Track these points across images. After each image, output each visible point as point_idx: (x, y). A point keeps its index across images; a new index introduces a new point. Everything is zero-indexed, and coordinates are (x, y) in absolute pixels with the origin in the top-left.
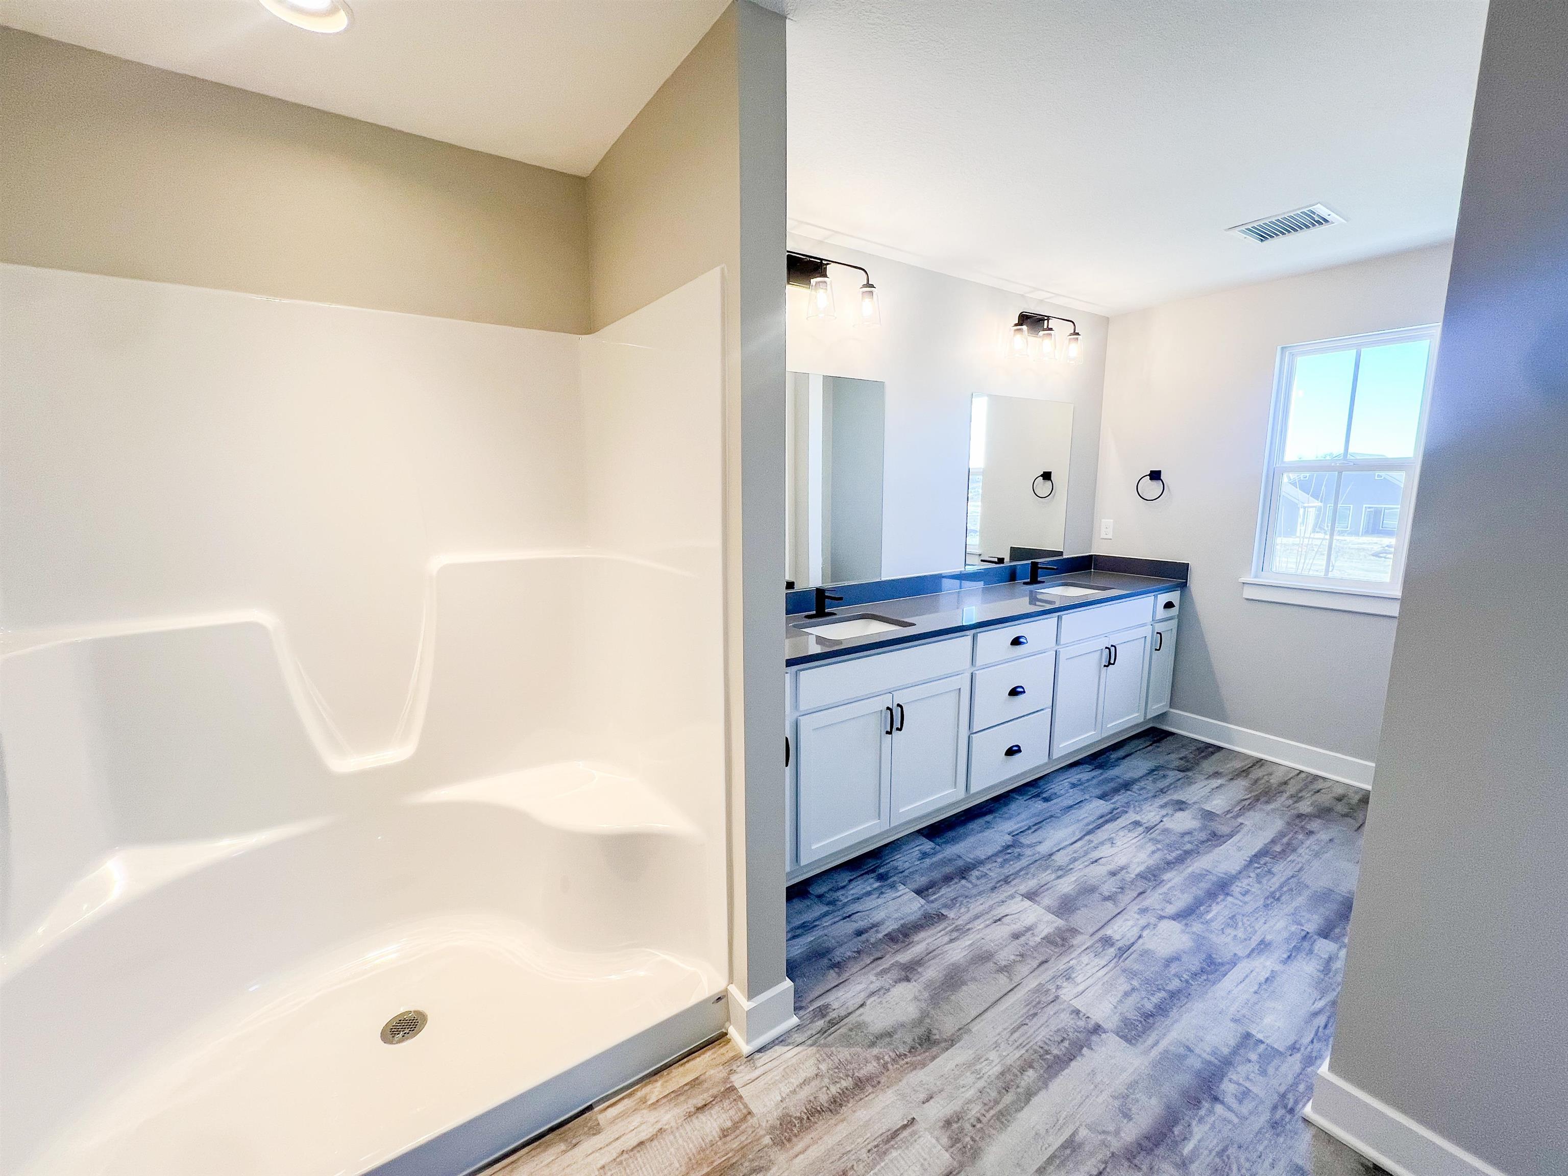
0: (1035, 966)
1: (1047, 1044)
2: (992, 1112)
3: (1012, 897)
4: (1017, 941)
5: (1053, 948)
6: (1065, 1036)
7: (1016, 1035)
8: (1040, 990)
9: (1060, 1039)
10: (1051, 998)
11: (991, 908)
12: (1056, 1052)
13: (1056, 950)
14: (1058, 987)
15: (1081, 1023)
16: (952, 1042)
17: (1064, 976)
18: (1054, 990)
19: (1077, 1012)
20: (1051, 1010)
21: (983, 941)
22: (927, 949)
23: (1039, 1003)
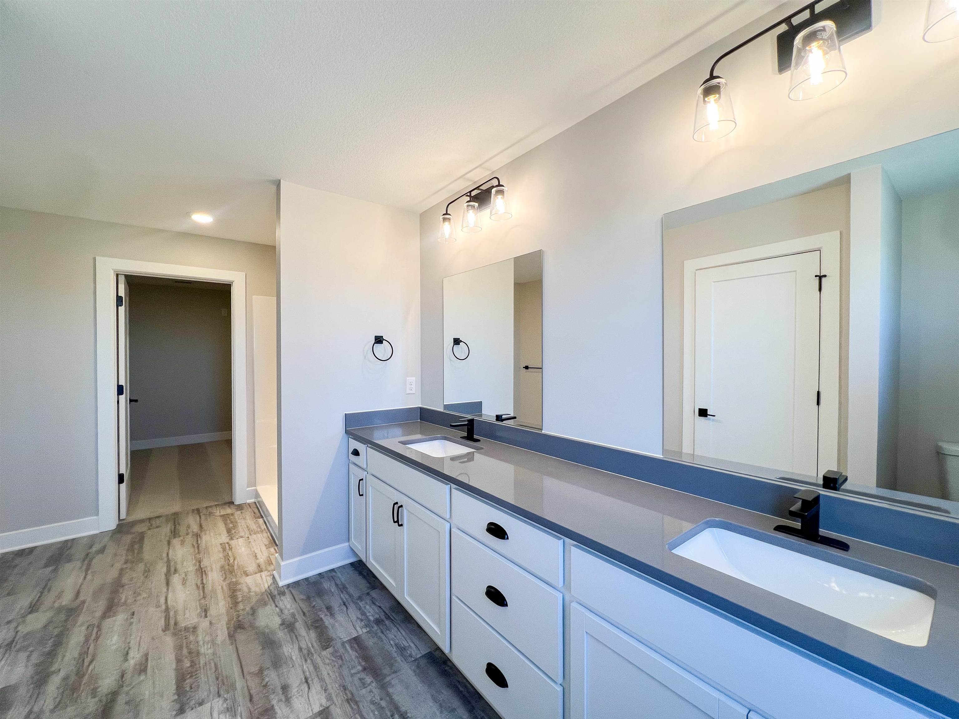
0: (251, 692)
1: (196, 678)
2: (185, 644)
3: (329, 698)
4: (279, 687)
5: (260, 710)
6: (192, 690)
7: (213, 665)
8: (232, 687)
9: (193, 686)
10: (222, 692)
11: (321, 680)
12: (188, 681)
13: (256, 711)
14: (226, 700)
15: (193, 702)
16: (231, 636)
17: (231, 708)
18: (225, 696)
19: (201, 704)
20: (214, 689)
21: (291, 666)
22: (300, 635)
23: (224, 684)
